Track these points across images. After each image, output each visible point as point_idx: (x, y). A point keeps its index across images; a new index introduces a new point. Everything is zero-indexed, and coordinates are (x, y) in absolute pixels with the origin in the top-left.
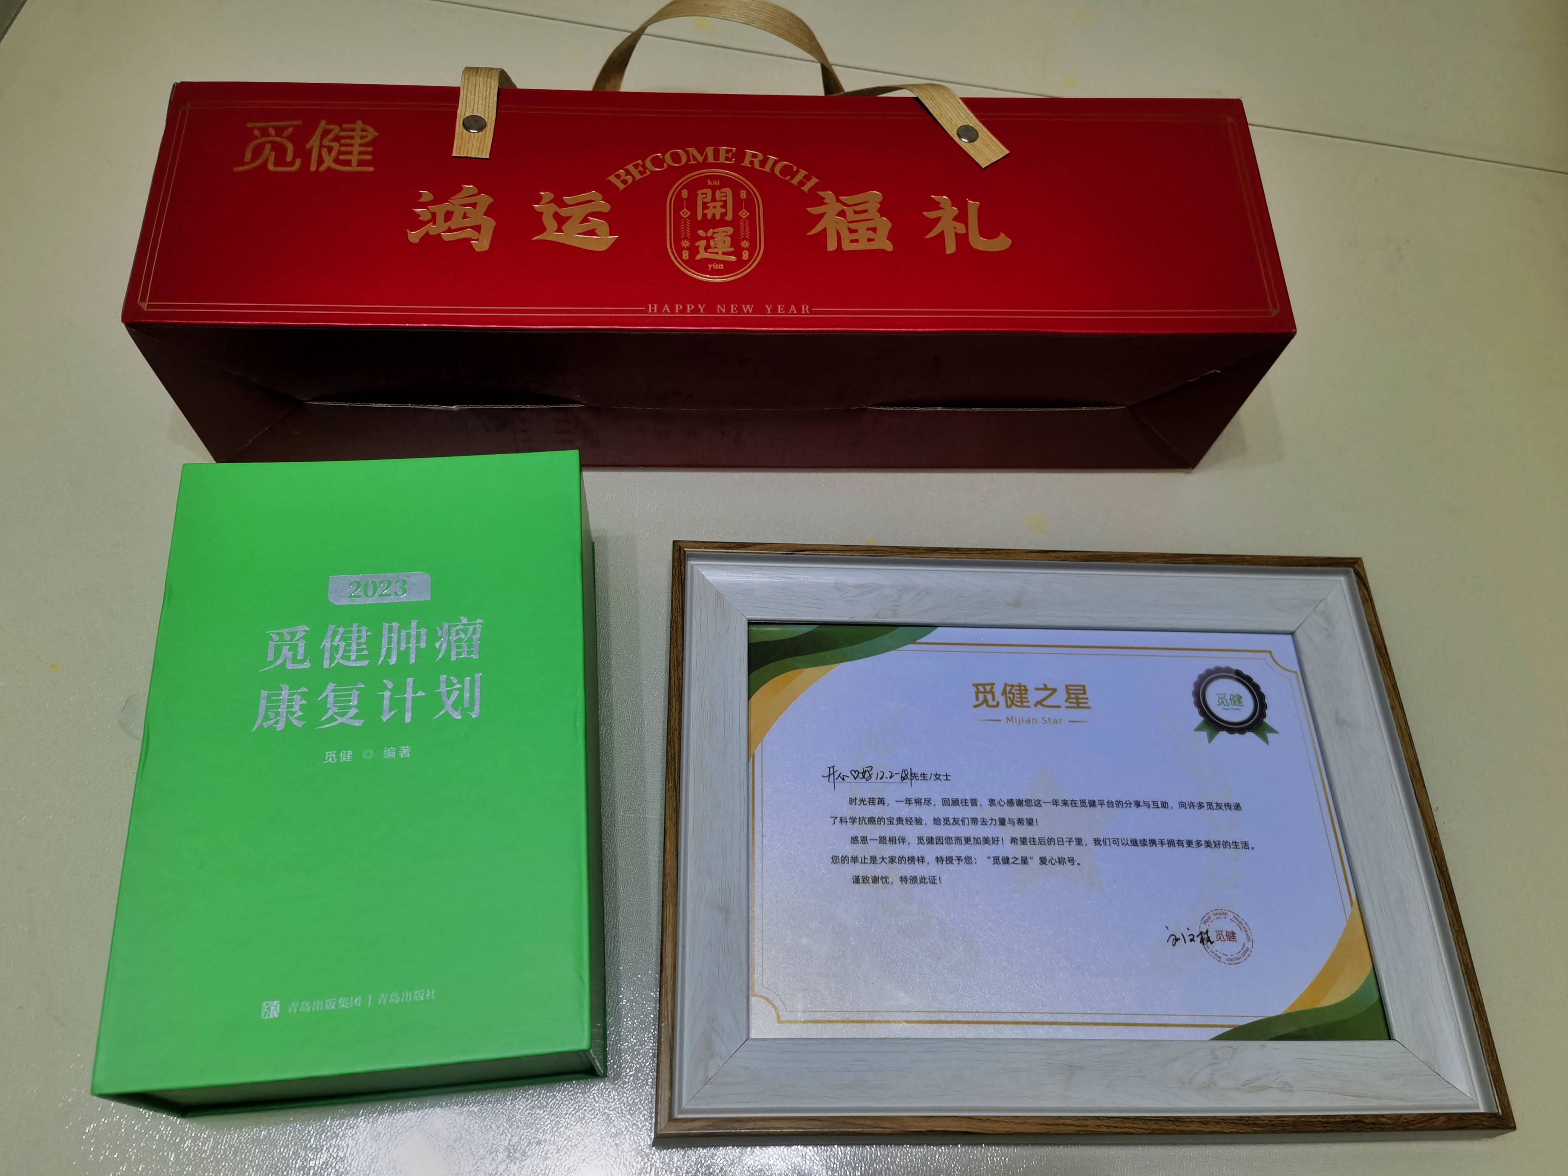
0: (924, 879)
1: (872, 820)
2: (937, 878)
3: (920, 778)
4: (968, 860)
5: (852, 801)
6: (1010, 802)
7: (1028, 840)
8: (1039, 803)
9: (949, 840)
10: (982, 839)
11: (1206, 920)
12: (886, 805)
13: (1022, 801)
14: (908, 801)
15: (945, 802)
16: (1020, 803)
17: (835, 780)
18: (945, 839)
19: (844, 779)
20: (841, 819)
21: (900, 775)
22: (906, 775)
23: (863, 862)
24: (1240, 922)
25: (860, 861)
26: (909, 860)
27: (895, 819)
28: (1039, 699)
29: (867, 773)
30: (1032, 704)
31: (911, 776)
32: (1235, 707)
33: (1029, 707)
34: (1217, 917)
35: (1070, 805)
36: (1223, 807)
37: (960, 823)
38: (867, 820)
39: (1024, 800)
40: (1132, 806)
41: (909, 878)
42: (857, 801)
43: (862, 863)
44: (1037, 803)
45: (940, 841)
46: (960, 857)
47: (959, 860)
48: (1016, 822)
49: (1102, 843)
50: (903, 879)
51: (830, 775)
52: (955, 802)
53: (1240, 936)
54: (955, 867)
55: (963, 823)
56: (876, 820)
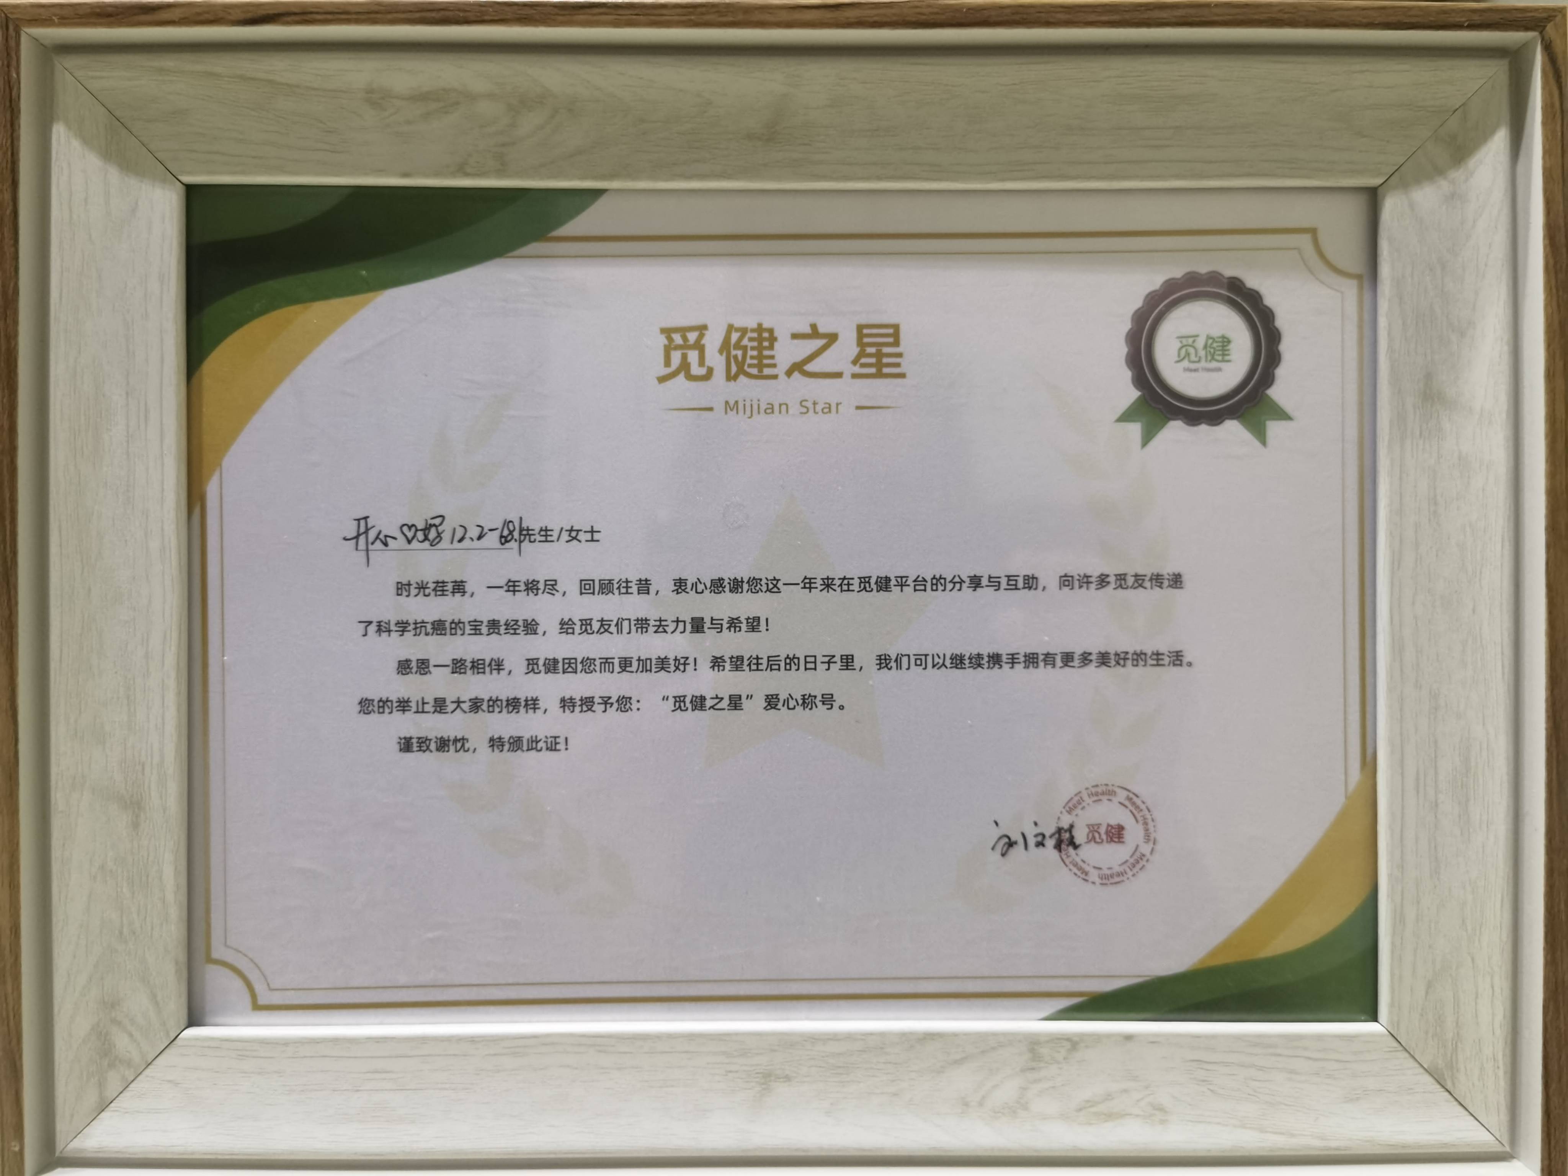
0: (537, 742)
1: (439, 627)
2: (561, 740)
3: (538, 538)
4: (624, 703)
5: (402, 588)
6: (717, 585)
7: (746, 662)
8: (775, 586)
9: (588, 664)
10: (654, 662)
11: (1071, 807)
12: (467, 595)
13: (742, 582)
14: (512, 587)
15: (586, 587)
16: (736, 585)
17: (370, 547)
18: (582, 662)
19: (386, 544)
20: (379, 626)
21: (497, 534)
22: (511, 533)
23: (420, 710)
24: (1137, 807)
25: (414, 709)
26: (508, 705)
27: (485, 623)
28: (799, 358)
29: (433, 530)
30: (780, 370)
31: (520, 534)
32: (1214, 364)
33: (775, 377)
34: (1095, 798)
35: (839, 589)
36: (1147, 584)
37: (613, 629)
38: (429, 626)
39: (745, 580)
40: (965, 586)
41: (506, 740)
42: (412, 587)
43: (417, 712)
44: (771, 586)
45: (570, 665)
46: (610, 698)
47: (606, 703)
48: (725, 626)
49: (893, 664)
50: (496, 743)
51: (357, 537)
52: (606, 587)
53: (1134, 833)
54: (599, 719)
55: (620, 631)
56: (447, 625)
